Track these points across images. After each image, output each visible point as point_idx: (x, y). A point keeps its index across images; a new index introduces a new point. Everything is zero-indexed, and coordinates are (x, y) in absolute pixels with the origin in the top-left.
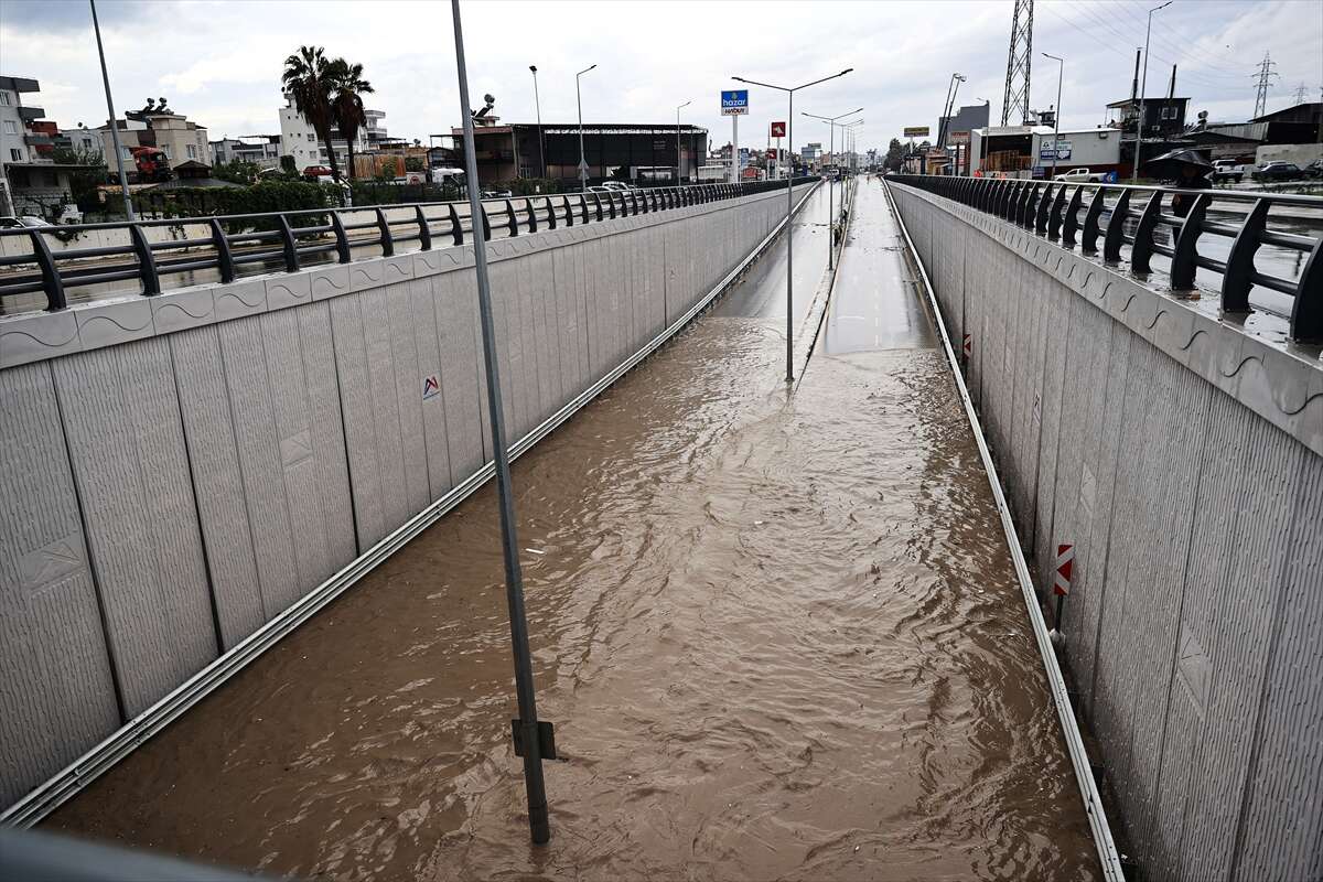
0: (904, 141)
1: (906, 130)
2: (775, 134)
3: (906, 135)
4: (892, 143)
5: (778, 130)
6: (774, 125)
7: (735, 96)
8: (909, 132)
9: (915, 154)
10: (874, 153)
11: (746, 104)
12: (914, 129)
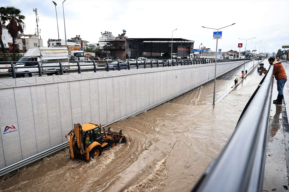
0: (282, 50)
1: (283, 46)
2: (239, 47)
3: (282, 48)
4: (278, 50)
5: (240, 45)
6: (239, 44)
7: (218, 33)
8: (283, 47)
9: (285, 53)
10: (274, 53)
11: (221, 36)
12: (285, 46)
